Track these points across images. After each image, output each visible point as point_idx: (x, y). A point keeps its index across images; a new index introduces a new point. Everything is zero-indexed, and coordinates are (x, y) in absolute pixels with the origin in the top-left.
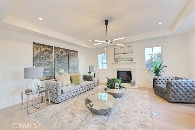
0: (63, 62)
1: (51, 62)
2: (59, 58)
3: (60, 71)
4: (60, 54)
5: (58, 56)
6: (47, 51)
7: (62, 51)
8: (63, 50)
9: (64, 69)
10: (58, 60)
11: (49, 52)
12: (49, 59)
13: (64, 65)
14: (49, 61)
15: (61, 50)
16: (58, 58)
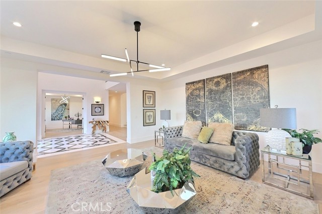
0: (221, 100)
1: (202, 102)
2: (213, 95)
3: (215, 117)
4: (214, 88)
5: (211, 91)
6: (196, 89)
7: (218, 81)
8: (219, 79)
9: (223, 113)
10: (211, 97)
11: (199, 89)
12: (200, 99)
13: (223, 106)
14: (199, 101)
15: (216, 80)
16: (211, 94)
